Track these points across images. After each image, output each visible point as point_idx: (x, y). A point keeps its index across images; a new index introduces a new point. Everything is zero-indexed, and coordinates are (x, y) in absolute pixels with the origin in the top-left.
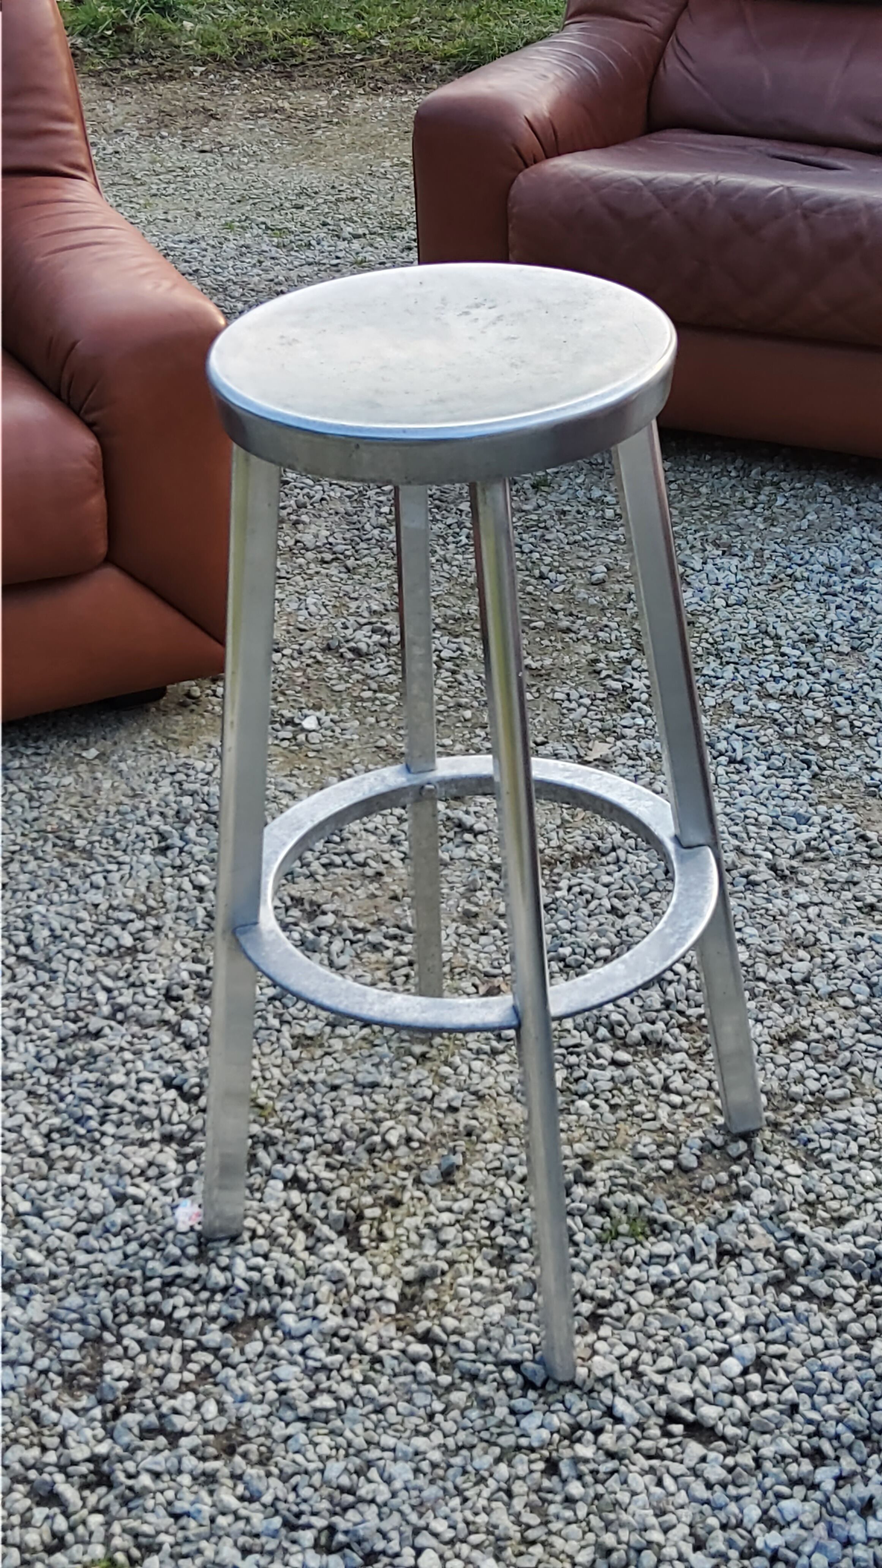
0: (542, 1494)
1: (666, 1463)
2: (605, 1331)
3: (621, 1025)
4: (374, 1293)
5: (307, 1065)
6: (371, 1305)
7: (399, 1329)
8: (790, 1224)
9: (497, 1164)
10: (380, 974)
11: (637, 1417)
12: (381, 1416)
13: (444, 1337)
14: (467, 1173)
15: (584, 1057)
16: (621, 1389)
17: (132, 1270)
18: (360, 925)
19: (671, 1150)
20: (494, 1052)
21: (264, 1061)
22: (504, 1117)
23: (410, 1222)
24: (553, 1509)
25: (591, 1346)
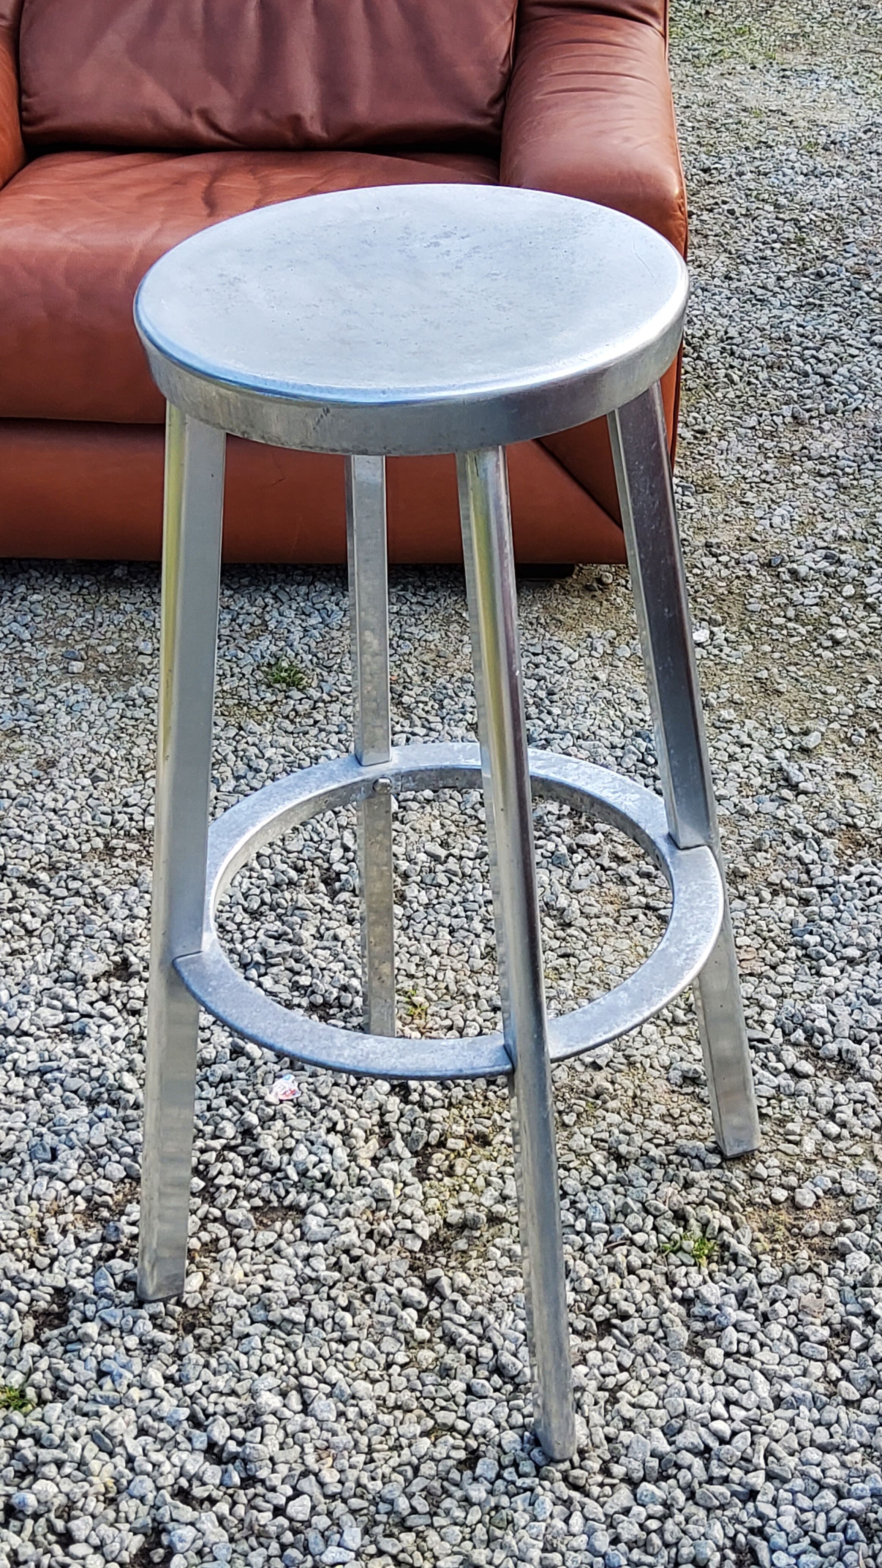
0: (445, 1483)
1: (586, 1500)
2: (608, 1343)
3: (822, 1033)
4: (408, 1224)
5: (484, 978)
6: (399, 1235)
7: (411, 1268)
8: (869, 1300)
9: (605, 1135)
10: (609, 908)
11: (584, 1441)
12: (341, 1347)
13: (448, 1291)
14: (571, 1135)
15: (762, 1055)
16: (585, 1407)
17: (206, 1124)
18: (622, 854)
19: (793, 1180)
20: (675, 1022)
21: (446, 961)
22: (642, 1091)
23: (485, 1165)
24: (447, 1503)
25: (583, 1353)
